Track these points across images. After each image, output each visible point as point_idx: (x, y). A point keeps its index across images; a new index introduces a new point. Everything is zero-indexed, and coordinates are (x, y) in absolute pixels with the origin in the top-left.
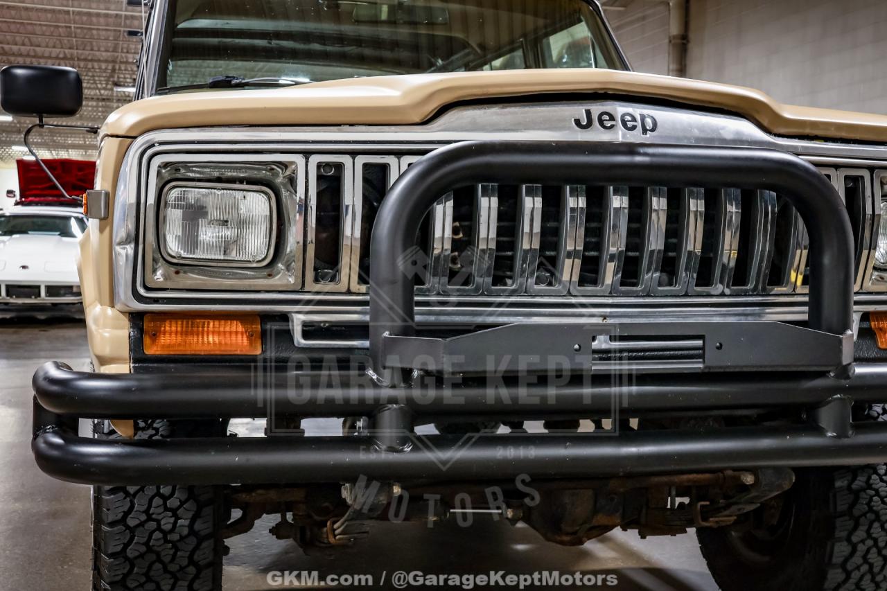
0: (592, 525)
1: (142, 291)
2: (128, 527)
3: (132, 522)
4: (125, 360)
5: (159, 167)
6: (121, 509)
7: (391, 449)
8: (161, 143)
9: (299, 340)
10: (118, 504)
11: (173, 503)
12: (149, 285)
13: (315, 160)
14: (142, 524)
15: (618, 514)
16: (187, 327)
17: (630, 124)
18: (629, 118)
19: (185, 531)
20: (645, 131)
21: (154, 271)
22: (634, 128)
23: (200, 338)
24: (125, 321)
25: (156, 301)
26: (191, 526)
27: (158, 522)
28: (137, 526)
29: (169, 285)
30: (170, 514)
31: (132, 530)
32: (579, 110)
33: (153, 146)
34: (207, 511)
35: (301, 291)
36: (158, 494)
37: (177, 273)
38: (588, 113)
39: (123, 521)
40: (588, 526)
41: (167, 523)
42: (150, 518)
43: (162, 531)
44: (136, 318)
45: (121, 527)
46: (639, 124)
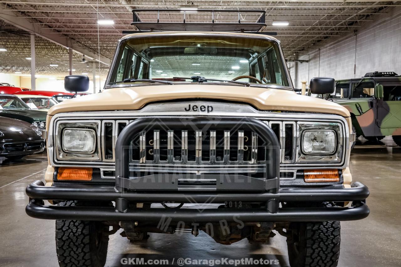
0: (230, 238)
1: (56, 161)
2: (63, 231)
3: (64, 229)
4: (52, 181)
5: (59, 125)
6: (61, 225)
7: (120, 212)
8: (60, 117)
9: (103, 177)
10: (60, 224)
11: (77, 224)
12: (58, 159)
13: (104, 122)
14: (67, 230)
15: (240, 235)
16: (72, 171)
17: (203, 109)
18: (203, 107)
19: (80, 233)
20: (208, 111)
21: (60, 154)
22: (205, 110)
23: (76, 175)
24: (53, 169)
25: (60, 164)
26: (82, 231)
27: (72, 230)
28: (66, 231)
29: (64, 159)
30: (75, 227)
31: (64, 232)
32: (186, 105)
33: (57, 118)
34: (87, 227)
35: (102, 161)
36: (72, 221)
37: (66, 155)
38: (190, 105)
39: (62, 229)
40: (229, 238)
41: (74, 230)
42: (69, 228)
43: (73, 233)
44: (56, 169)
45: (61, 231)
46: (206, 109)
